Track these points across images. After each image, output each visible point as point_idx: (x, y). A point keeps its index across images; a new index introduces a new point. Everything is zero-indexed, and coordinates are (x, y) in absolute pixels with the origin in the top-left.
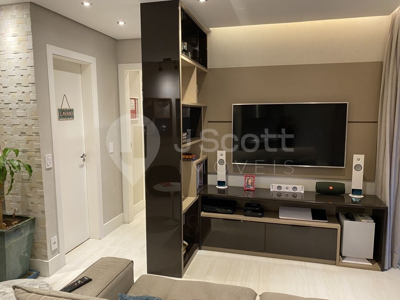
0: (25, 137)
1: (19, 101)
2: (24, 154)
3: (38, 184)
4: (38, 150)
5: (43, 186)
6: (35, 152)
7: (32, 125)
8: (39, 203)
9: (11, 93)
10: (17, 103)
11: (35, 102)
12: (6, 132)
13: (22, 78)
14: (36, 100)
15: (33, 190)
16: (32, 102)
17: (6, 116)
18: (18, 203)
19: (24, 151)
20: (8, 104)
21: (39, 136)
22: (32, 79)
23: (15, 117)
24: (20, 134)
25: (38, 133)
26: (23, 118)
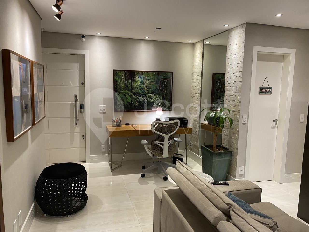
0: (234, 103)
1: (234, 82)
2: (233, 113)
3: (237, 132)
4: (239, 112)
5: (239, 133)
6: (238, 112)
7: (238, 96)
8: (236, 143)
9: (232, 77)
10: (233, 83)
11: (241, 82)
12: (227, 100)
13: (237, 68)
14: (241, 81)
15: (234, 134)
16: (240, 82)
17: (228, 90)
18: (227, 140)
19: (233, 111)
20: (230, 83)
21: (240, 103)
22: (241, 69)
23: (232, 91)
24: (232, 101)
25: (240, 101)
26: (235, 92)
